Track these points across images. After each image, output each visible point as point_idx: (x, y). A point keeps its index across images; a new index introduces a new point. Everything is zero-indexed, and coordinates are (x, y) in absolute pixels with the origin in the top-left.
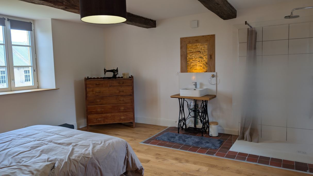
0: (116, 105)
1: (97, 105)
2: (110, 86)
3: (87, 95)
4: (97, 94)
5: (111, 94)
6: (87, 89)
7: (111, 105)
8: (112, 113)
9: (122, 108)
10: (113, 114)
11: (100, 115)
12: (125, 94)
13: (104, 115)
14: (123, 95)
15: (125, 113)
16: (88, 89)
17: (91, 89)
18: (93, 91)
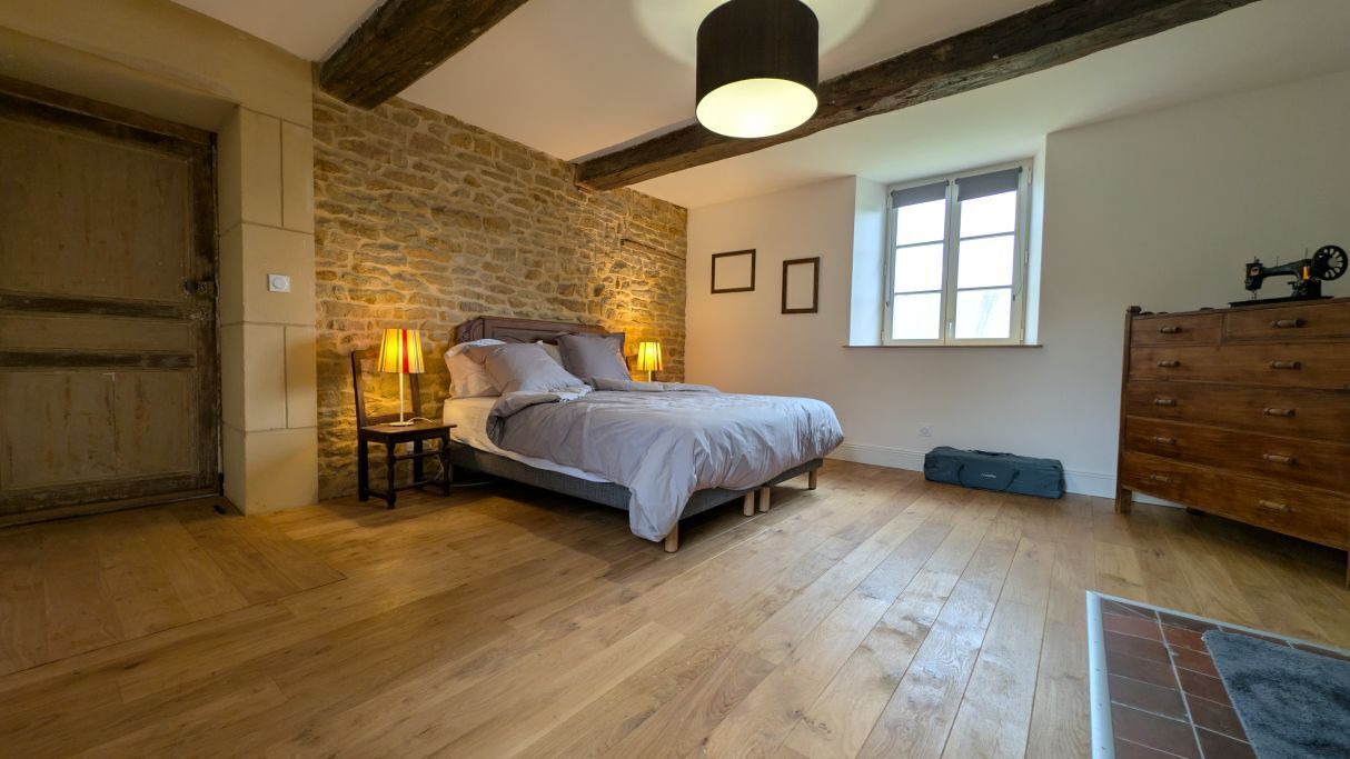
0: (1249, 433)
1: (1160, 417)
2: (1226, 341)
3: (1131, 373)
4: (1164, 372)
5: (1227, 379)
6: (1133, 350)
7: (1220, 428)
8: (1220, 465)
9: (1279, 457)
10: (1223, 472)
11: (1170, 461)
12: (1307, 384)
13: (1184, 467)
14: (1294, 388)
15: (1296, 487)
16: (1135, 353)
17: (1146, 352)
18: (1151, 359)
